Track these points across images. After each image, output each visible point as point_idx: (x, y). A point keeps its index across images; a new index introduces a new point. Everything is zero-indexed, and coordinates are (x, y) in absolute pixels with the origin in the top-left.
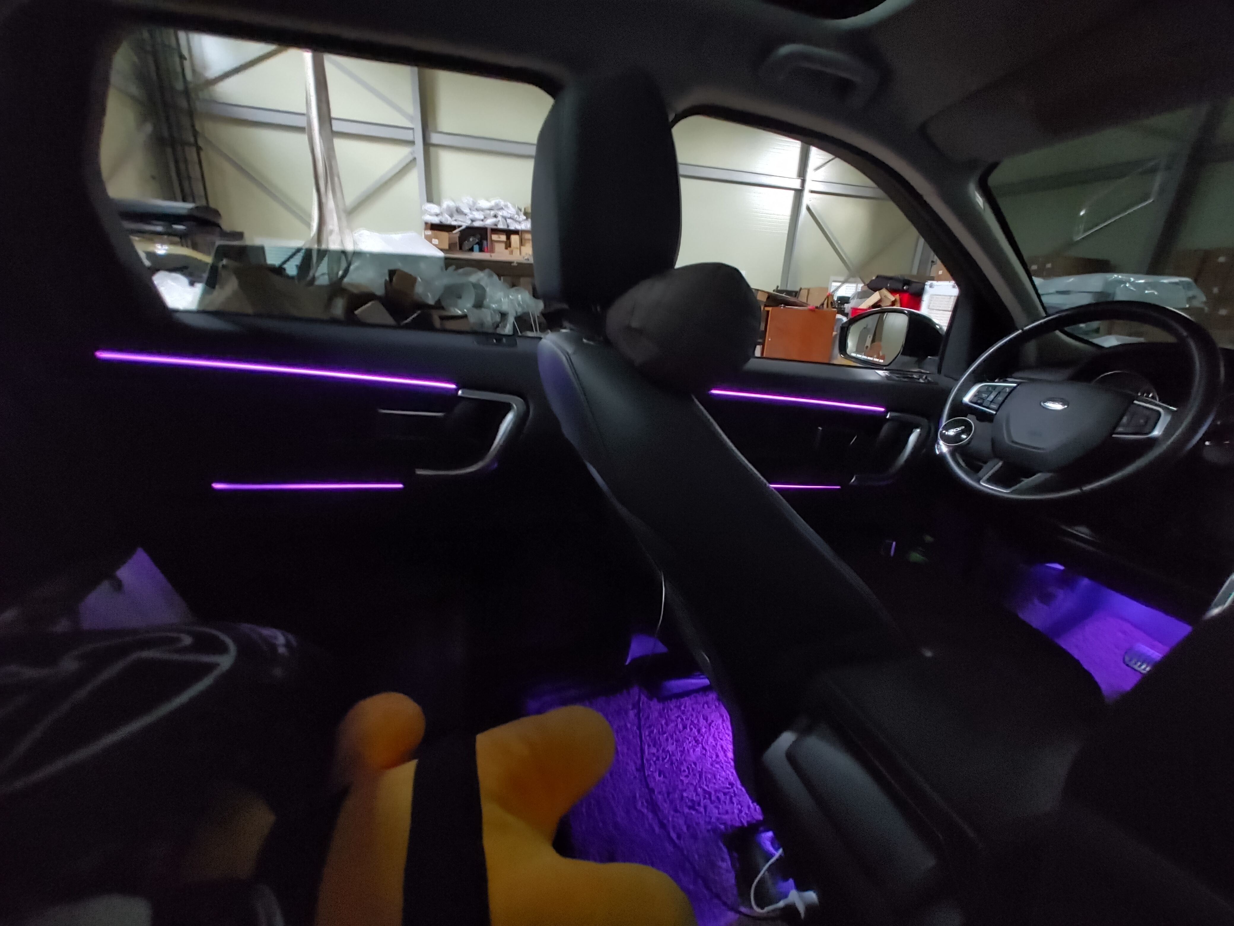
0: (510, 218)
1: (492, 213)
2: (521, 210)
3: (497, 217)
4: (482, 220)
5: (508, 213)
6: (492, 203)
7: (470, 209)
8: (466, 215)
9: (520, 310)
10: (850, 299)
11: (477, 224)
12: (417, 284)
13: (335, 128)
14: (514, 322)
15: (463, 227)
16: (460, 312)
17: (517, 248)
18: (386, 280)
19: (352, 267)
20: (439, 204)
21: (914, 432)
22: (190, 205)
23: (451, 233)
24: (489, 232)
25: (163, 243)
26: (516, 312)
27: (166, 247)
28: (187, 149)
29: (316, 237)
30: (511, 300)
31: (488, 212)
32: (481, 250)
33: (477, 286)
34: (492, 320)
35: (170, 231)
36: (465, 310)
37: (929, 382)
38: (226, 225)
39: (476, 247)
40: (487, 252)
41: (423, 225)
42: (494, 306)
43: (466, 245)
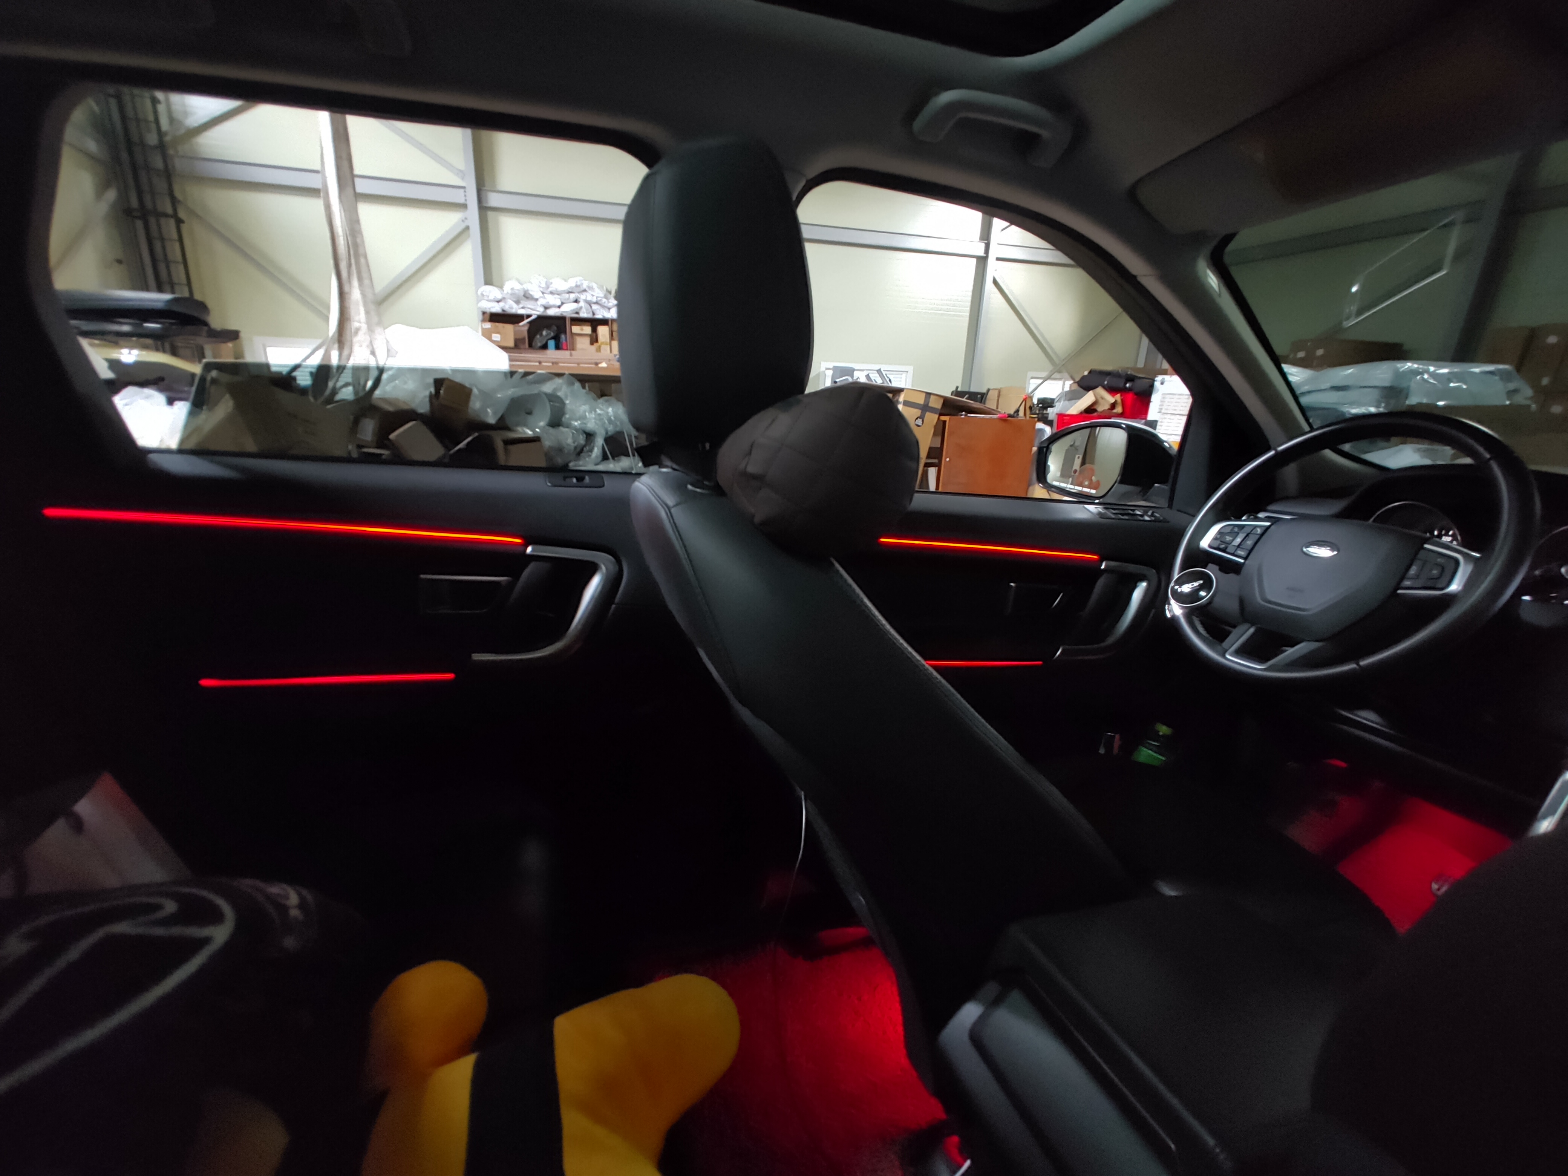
0: (597, 303)
1: (572, 296)
2: (610, 293)
3: (579, 302)
4: (559, 307)
5: (593, 296)
6: (571, 283)
7: (543, 293)
8: (537, 300)
9: (611, 429)
10: (1055, 401)
11: (551, 312)
12: (472, 398)
13: (359, 189)
14: (603, 445)
15: (533, 317)
16: (530, 433)
17: (607, 344)
18: (431, 392)
19: (385, 376)
20: (501, 287)
21: (1138, 586)
22: (167, 297)
23: (516, 325)
24: (568, 322)
25: (132, 347)
26: (607, 433)
27: (135, 352)
28: (163, 221)
29: (336, 336)
30: (599, 414)
31: (567, 295)
32: (558, 347)
33: (553, 398)
34: (574, 442)
35: (139, 331)
36: (538, 430)
37: (1157, 520)
38: (216, 322)
39: (551, 343)
40: (567, 350)
41: (481, 317)
42: (576, 424)
43: (539, 341)
